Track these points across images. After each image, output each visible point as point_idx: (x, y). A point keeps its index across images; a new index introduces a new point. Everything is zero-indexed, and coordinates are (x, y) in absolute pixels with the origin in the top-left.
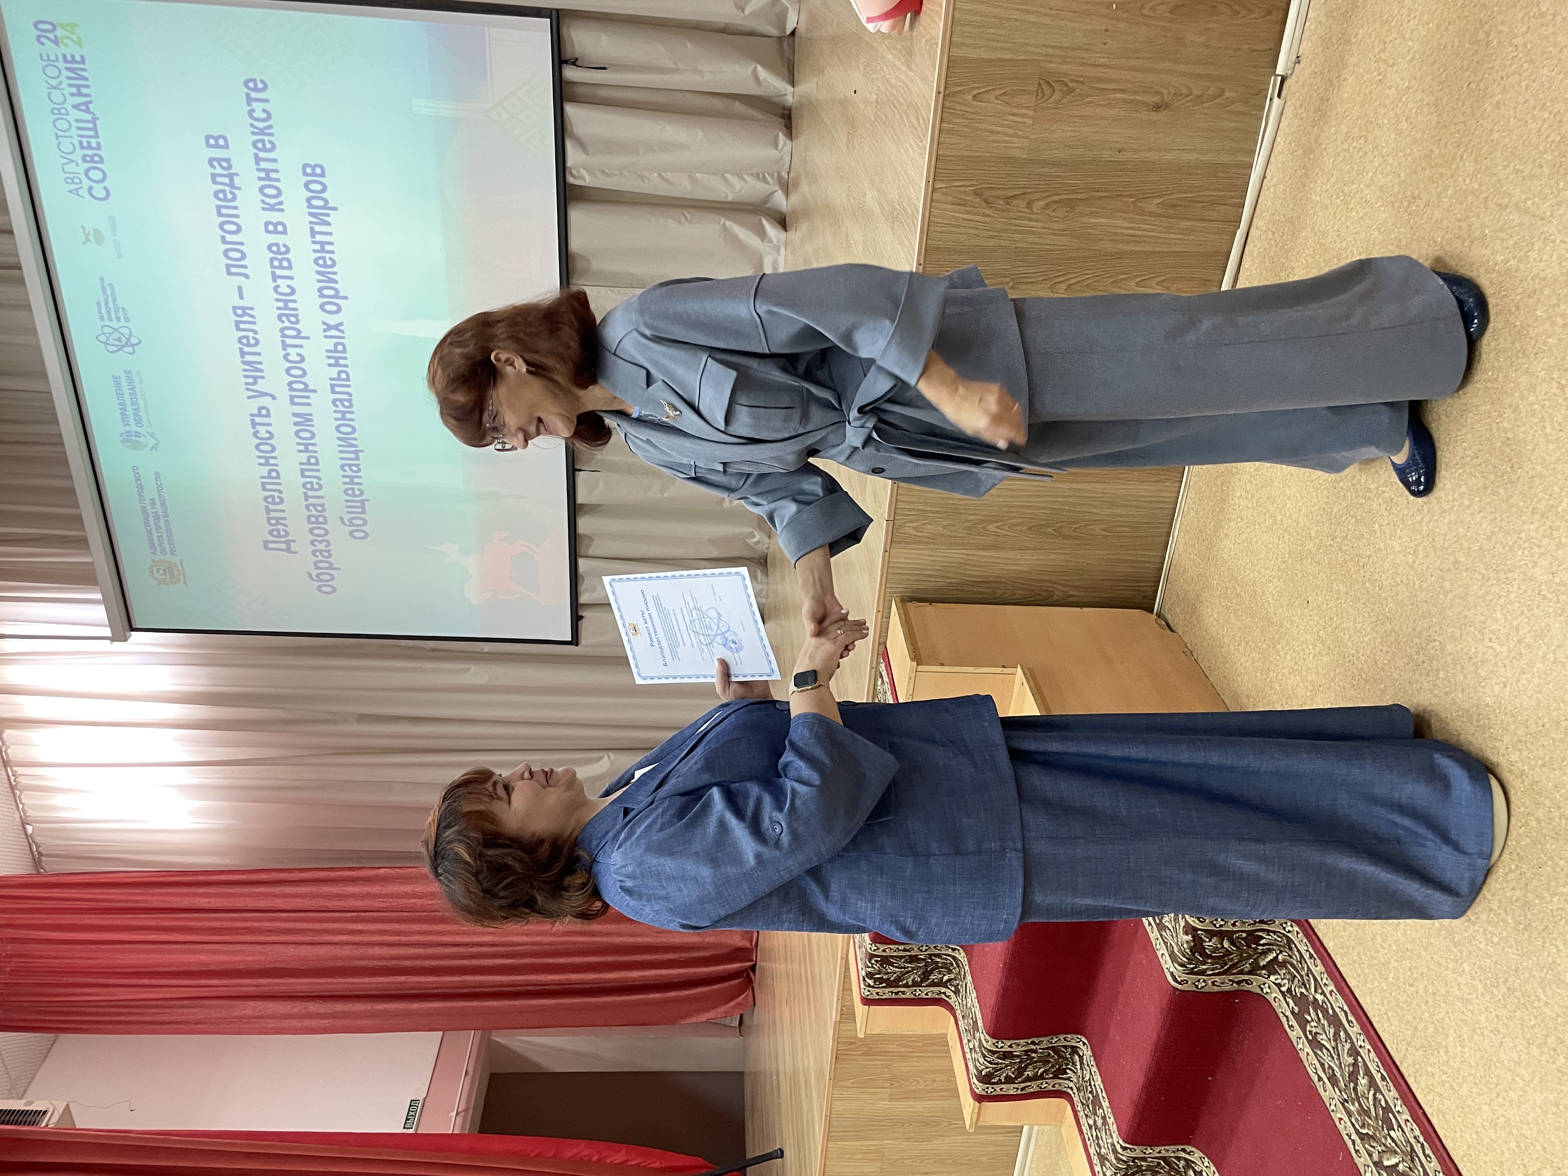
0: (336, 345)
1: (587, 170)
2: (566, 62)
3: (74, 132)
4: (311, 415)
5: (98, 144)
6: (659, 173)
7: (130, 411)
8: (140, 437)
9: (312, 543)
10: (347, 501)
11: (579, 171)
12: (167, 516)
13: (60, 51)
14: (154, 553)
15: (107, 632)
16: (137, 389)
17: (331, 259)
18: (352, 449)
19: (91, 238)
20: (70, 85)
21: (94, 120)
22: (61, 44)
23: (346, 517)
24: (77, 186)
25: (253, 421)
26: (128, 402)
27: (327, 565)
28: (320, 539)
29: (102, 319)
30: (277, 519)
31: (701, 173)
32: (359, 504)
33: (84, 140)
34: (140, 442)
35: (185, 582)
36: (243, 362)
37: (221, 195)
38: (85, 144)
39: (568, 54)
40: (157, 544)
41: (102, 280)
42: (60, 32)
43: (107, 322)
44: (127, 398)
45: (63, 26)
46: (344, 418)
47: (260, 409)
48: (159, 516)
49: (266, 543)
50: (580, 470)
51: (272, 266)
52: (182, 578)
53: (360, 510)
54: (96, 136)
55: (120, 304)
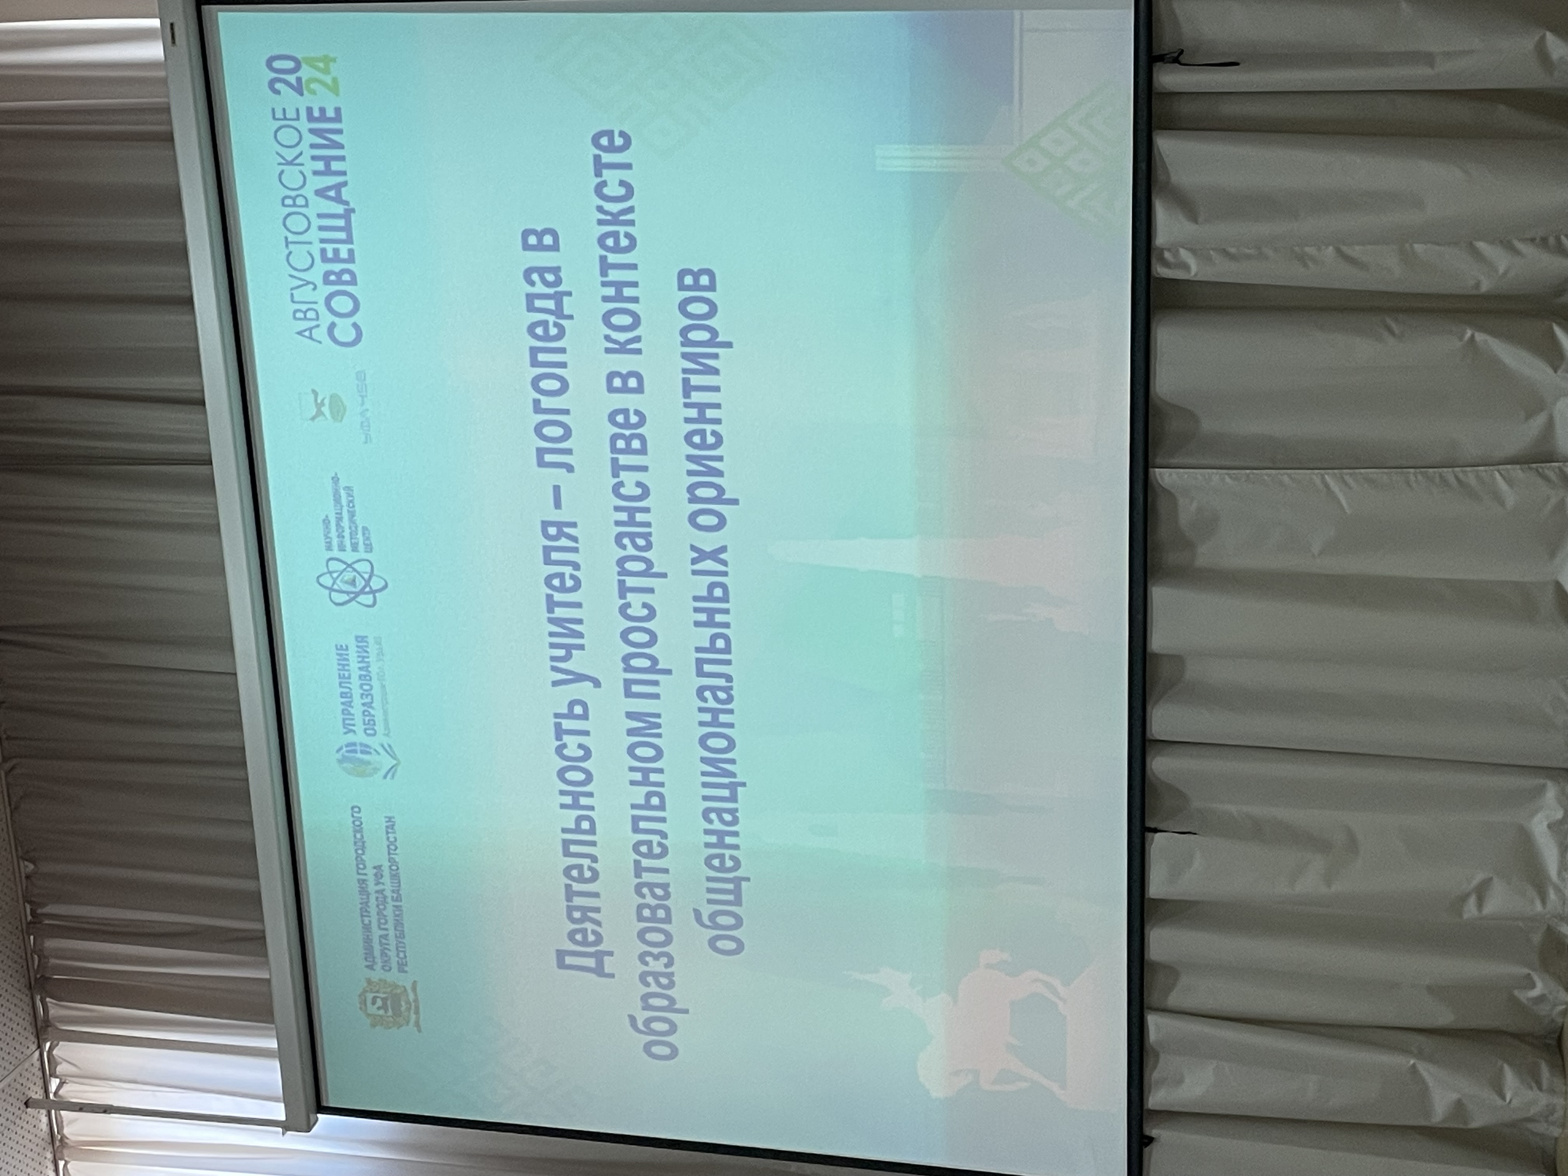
0: (712, 586)
1: (1193, 251)
2: (1161, 58)
3: (314, 235)
4: (658, 716)
5: (351, 252)
6: (1338, 251)
7: (357, 710)
8: (369, 753)
9: (642, 958)
10: (709, 879)
11: (1176, 254)
12: (399, 899)
13: (303, 103)
14: (370, 967)
15: (279, 1112)
16: (374, 669)
17: (714, 433)
18: (726, 780)
19: (326, 409)
20: (314, 158)
21: (347, 215)
22: (305, 92)
23: (706, 911)
24: (314, 323)
25: (558, 726)
26: (356, 692)
27: (665, 1003)
28: (655, 951)
29: (329, 548)
30: (584, 909)
31: (1425, 243)
32: (731, 886)
33: (330, 247)
34: (369, 763)
35: (417, 1024)
36: (551, 621)
37: (539, 331)
38: (330, 255)
39: (1166, 42)
40: (377, 952)
41: (335, 480)
42: (305, 73)
43: (336, 553)
44: (355, 682)
45: (311, 62)
46: (715, 722)
47: (572, 704)
48: (385, 897)
49: (561, 955)
50: (1156, 831)
51: (614, 449)
52: (413, 1017)
53: (731, 897)
54: (349, 240)
55: (360, 522)
